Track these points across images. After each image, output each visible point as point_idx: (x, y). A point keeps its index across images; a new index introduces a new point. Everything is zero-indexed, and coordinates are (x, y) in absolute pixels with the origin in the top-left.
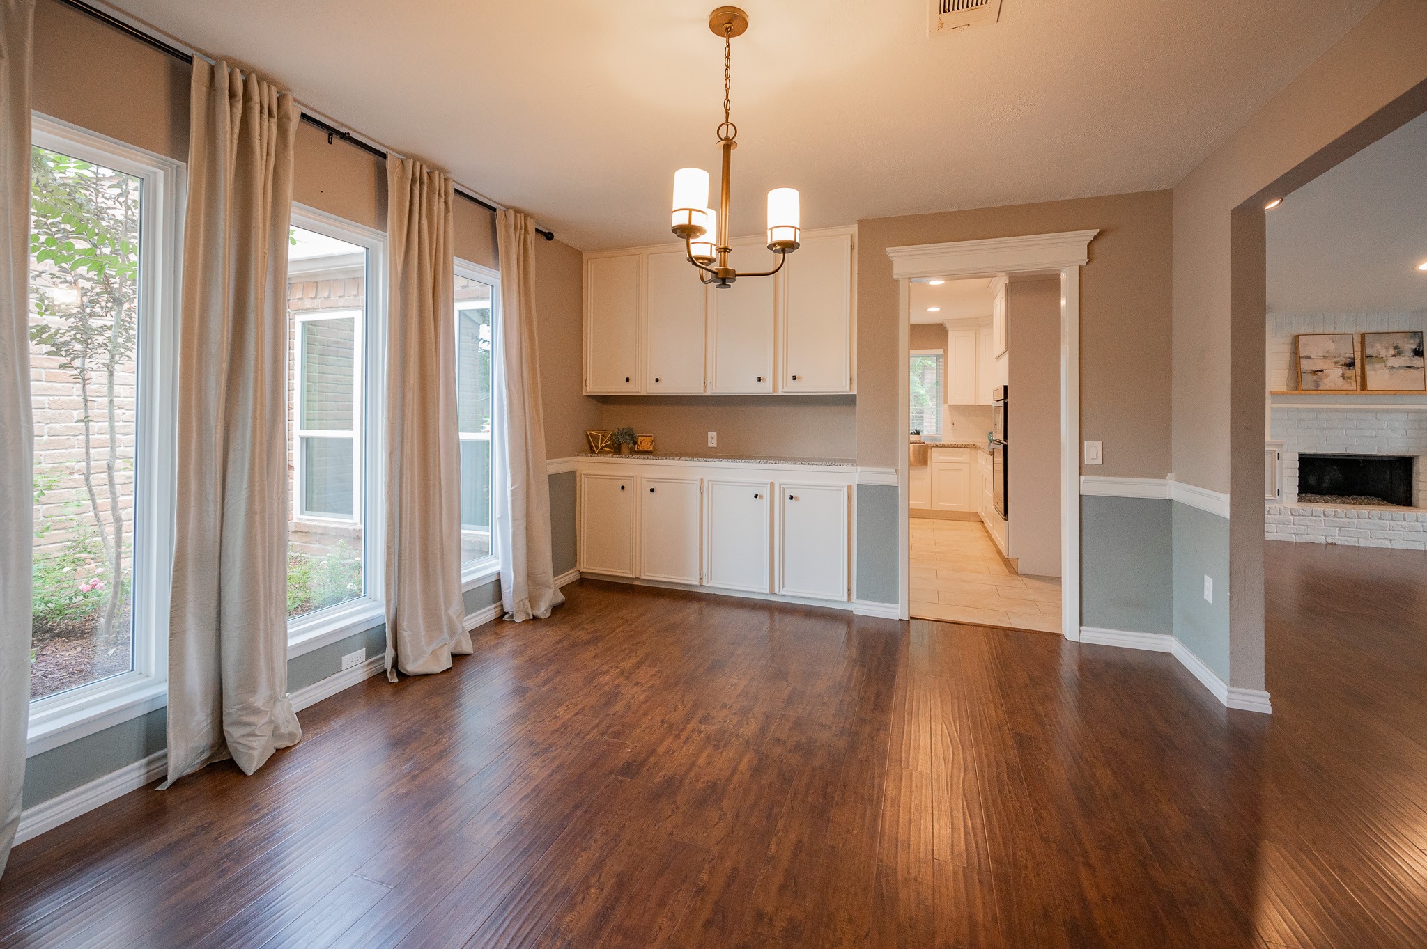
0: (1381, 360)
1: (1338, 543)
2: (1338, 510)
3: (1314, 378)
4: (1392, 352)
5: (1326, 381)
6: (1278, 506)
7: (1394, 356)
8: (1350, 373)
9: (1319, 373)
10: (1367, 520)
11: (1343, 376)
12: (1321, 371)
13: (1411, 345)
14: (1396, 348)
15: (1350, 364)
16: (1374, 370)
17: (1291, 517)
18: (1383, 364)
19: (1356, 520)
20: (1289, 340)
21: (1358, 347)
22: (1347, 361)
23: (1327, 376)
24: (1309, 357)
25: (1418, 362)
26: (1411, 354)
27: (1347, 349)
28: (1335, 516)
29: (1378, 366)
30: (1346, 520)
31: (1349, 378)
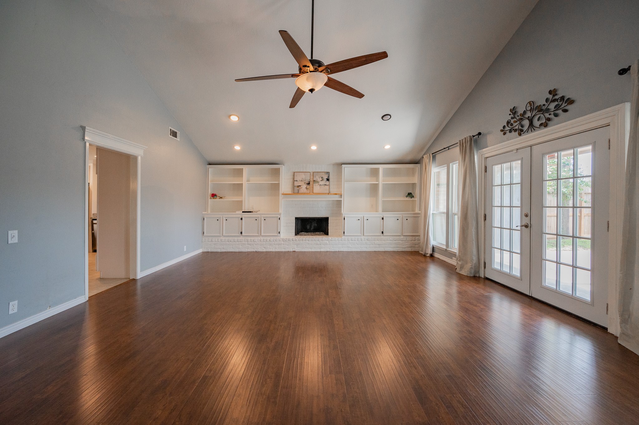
0: (318, 182)
1: (296, 251)
2: (297, 238)
3: (298, 188)
4: (321, 179)
5: (301, 190)
6: (278, 238)
7: (321, 181)
8: (308, 187)
9: (299, 187)
10: (304, 242)
11: (306, 188)
12: (300, 186)
13: (325, 177)
14: (322, 178)
15: (309, 184)
16: (316, 186)
17: (283, 242)
18: (318, 184)
19: (301, 242)
20: (292, 174)
21: (312, 177)
22: (308, 182)
23: (302, 188)
24: (297, 181)
25: (327, 183)
26: (326, 180)
27: (308, 178)
28: (295, 241)
29: (317, 184)
30: (299, 242)
31: (308, 189)
